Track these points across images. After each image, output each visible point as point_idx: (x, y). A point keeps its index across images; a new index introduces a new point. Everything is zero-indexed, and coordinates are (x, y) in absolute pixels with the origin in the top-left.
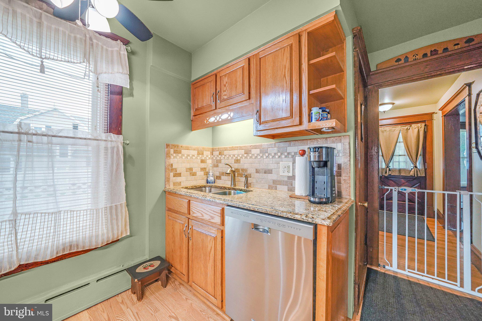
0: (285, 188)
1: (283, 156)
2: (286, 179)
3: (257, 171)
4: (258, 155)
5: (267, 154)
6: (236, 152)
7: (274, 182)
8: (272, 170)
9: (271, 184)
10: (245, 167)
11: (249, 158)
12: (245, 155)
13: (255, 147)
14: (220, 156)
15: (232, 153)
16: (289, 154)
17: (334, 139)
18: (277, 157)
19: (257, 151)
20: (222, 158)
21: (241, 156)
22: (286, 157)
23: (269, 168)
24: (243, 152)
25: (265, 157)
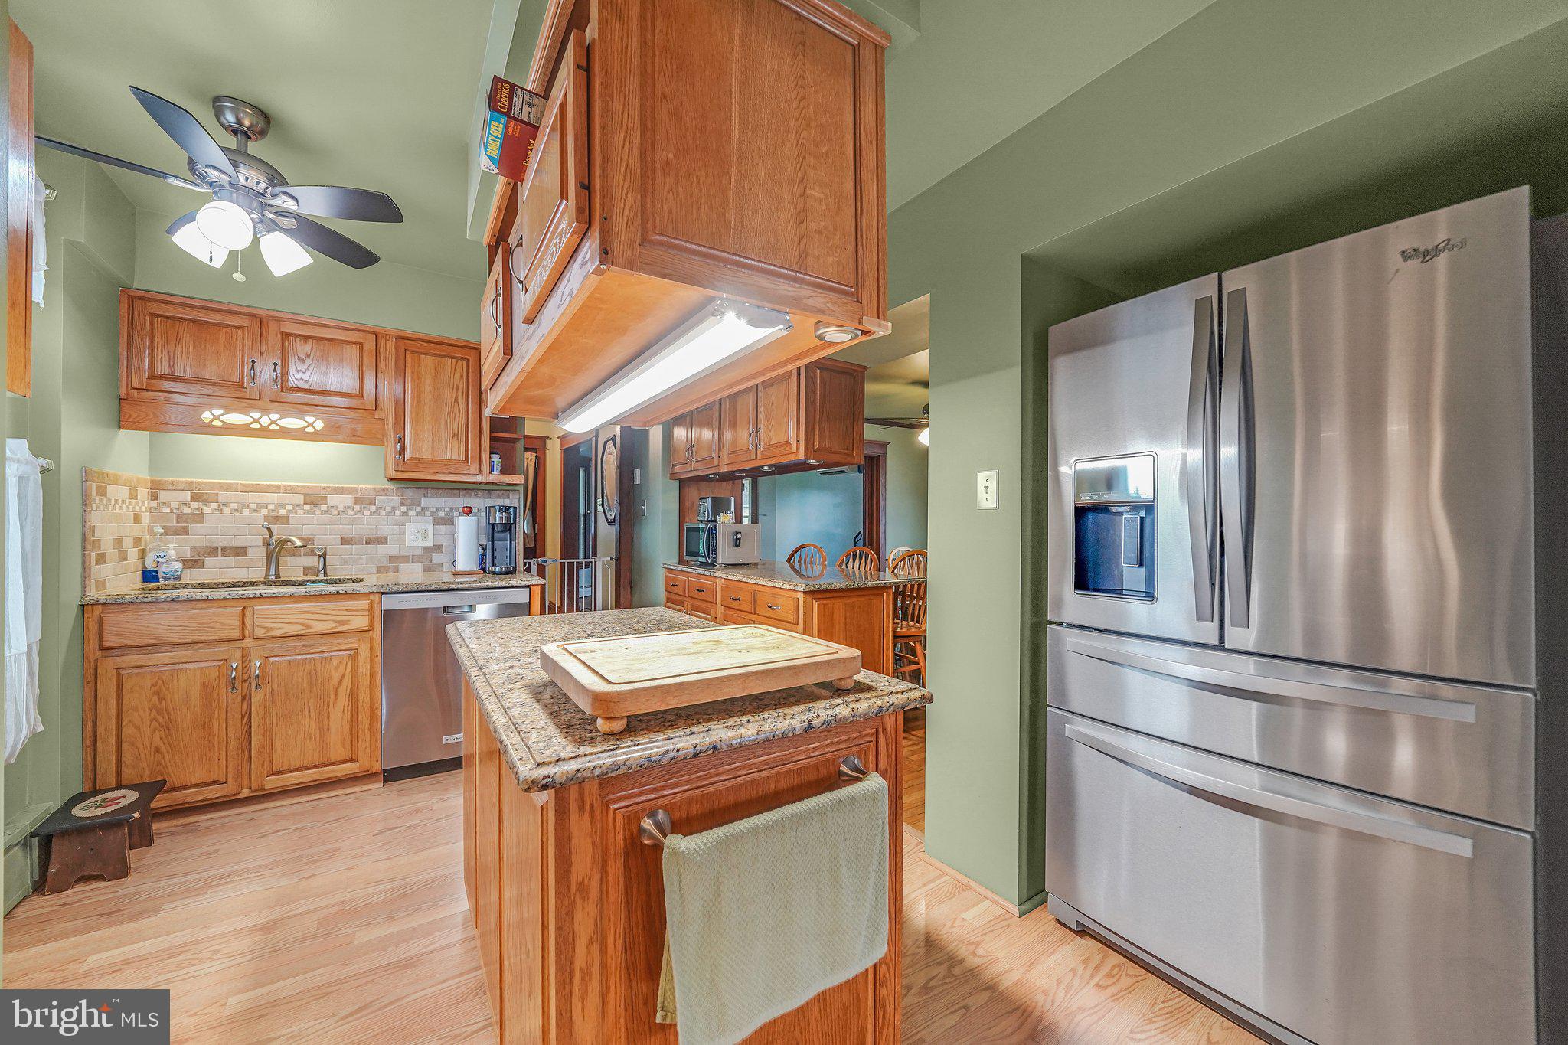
0: (418, 567)
1: (413, 513)
2: (419, 552)
3: (345, 541)
4: (347, 508)
5: (373, 508)
6: (271, 499)
7: (392, 559)
8: (386, 538)
9: (386, 563)
10: (307, 532)
11: (318, 512)
12: (307, 507)
13: (341, 491)
14: (195, 505)
15: (253, 498)
16: (424, 510)
17: (500, 493)
18: (398, 513)
19: (348, 500)
20: (206, 510)
21: (289, 507)
22: (419, 514)
23: (378, 534)
24: (299, 498)
25: (367, 513)
